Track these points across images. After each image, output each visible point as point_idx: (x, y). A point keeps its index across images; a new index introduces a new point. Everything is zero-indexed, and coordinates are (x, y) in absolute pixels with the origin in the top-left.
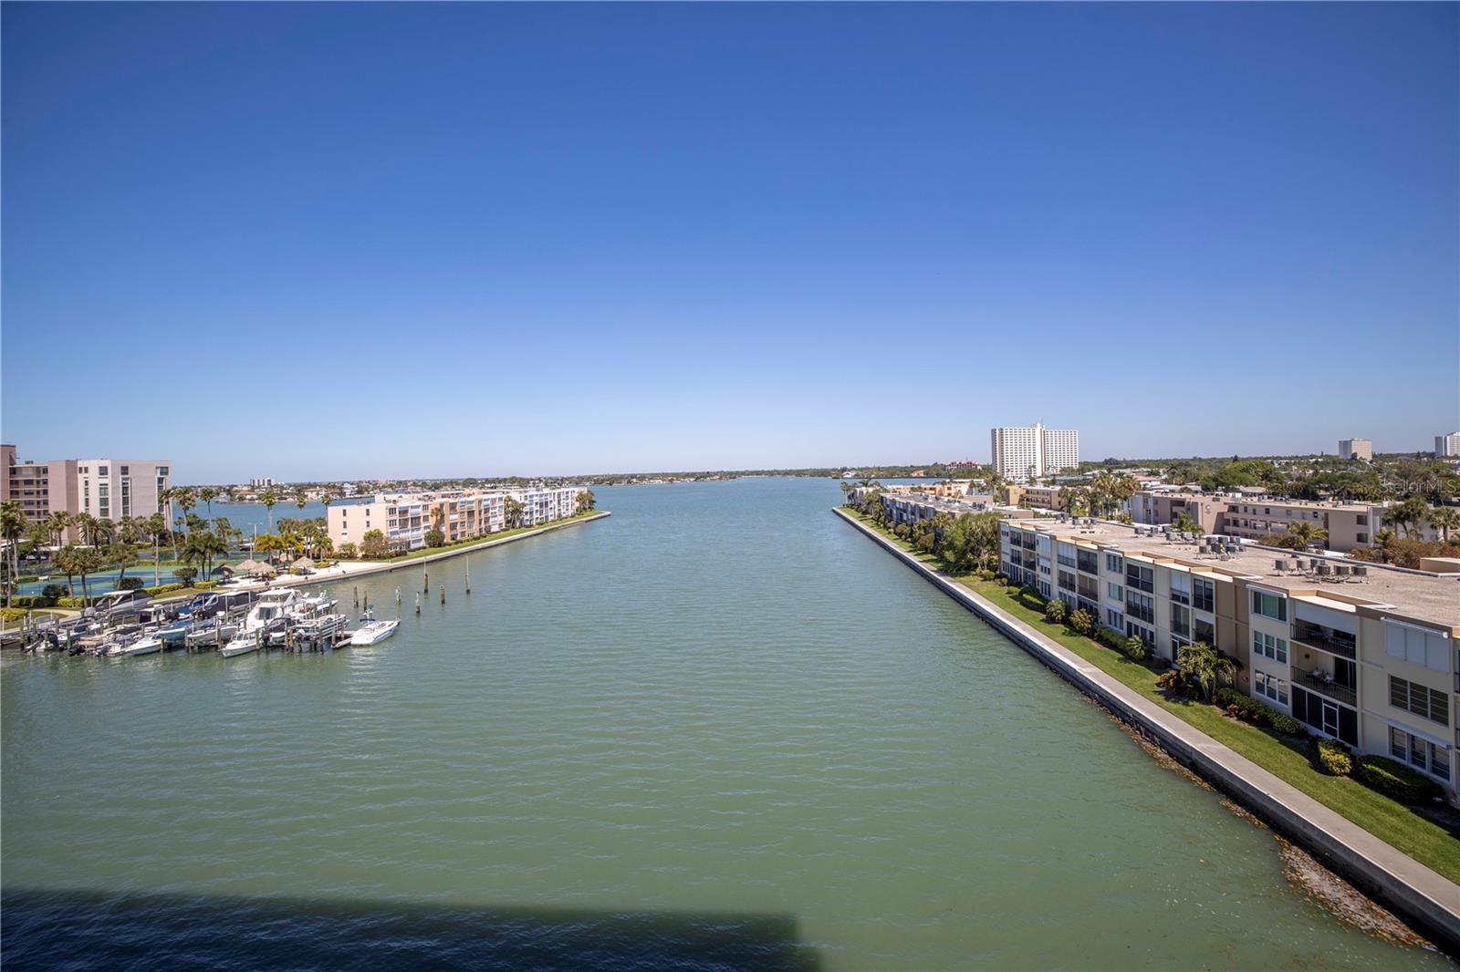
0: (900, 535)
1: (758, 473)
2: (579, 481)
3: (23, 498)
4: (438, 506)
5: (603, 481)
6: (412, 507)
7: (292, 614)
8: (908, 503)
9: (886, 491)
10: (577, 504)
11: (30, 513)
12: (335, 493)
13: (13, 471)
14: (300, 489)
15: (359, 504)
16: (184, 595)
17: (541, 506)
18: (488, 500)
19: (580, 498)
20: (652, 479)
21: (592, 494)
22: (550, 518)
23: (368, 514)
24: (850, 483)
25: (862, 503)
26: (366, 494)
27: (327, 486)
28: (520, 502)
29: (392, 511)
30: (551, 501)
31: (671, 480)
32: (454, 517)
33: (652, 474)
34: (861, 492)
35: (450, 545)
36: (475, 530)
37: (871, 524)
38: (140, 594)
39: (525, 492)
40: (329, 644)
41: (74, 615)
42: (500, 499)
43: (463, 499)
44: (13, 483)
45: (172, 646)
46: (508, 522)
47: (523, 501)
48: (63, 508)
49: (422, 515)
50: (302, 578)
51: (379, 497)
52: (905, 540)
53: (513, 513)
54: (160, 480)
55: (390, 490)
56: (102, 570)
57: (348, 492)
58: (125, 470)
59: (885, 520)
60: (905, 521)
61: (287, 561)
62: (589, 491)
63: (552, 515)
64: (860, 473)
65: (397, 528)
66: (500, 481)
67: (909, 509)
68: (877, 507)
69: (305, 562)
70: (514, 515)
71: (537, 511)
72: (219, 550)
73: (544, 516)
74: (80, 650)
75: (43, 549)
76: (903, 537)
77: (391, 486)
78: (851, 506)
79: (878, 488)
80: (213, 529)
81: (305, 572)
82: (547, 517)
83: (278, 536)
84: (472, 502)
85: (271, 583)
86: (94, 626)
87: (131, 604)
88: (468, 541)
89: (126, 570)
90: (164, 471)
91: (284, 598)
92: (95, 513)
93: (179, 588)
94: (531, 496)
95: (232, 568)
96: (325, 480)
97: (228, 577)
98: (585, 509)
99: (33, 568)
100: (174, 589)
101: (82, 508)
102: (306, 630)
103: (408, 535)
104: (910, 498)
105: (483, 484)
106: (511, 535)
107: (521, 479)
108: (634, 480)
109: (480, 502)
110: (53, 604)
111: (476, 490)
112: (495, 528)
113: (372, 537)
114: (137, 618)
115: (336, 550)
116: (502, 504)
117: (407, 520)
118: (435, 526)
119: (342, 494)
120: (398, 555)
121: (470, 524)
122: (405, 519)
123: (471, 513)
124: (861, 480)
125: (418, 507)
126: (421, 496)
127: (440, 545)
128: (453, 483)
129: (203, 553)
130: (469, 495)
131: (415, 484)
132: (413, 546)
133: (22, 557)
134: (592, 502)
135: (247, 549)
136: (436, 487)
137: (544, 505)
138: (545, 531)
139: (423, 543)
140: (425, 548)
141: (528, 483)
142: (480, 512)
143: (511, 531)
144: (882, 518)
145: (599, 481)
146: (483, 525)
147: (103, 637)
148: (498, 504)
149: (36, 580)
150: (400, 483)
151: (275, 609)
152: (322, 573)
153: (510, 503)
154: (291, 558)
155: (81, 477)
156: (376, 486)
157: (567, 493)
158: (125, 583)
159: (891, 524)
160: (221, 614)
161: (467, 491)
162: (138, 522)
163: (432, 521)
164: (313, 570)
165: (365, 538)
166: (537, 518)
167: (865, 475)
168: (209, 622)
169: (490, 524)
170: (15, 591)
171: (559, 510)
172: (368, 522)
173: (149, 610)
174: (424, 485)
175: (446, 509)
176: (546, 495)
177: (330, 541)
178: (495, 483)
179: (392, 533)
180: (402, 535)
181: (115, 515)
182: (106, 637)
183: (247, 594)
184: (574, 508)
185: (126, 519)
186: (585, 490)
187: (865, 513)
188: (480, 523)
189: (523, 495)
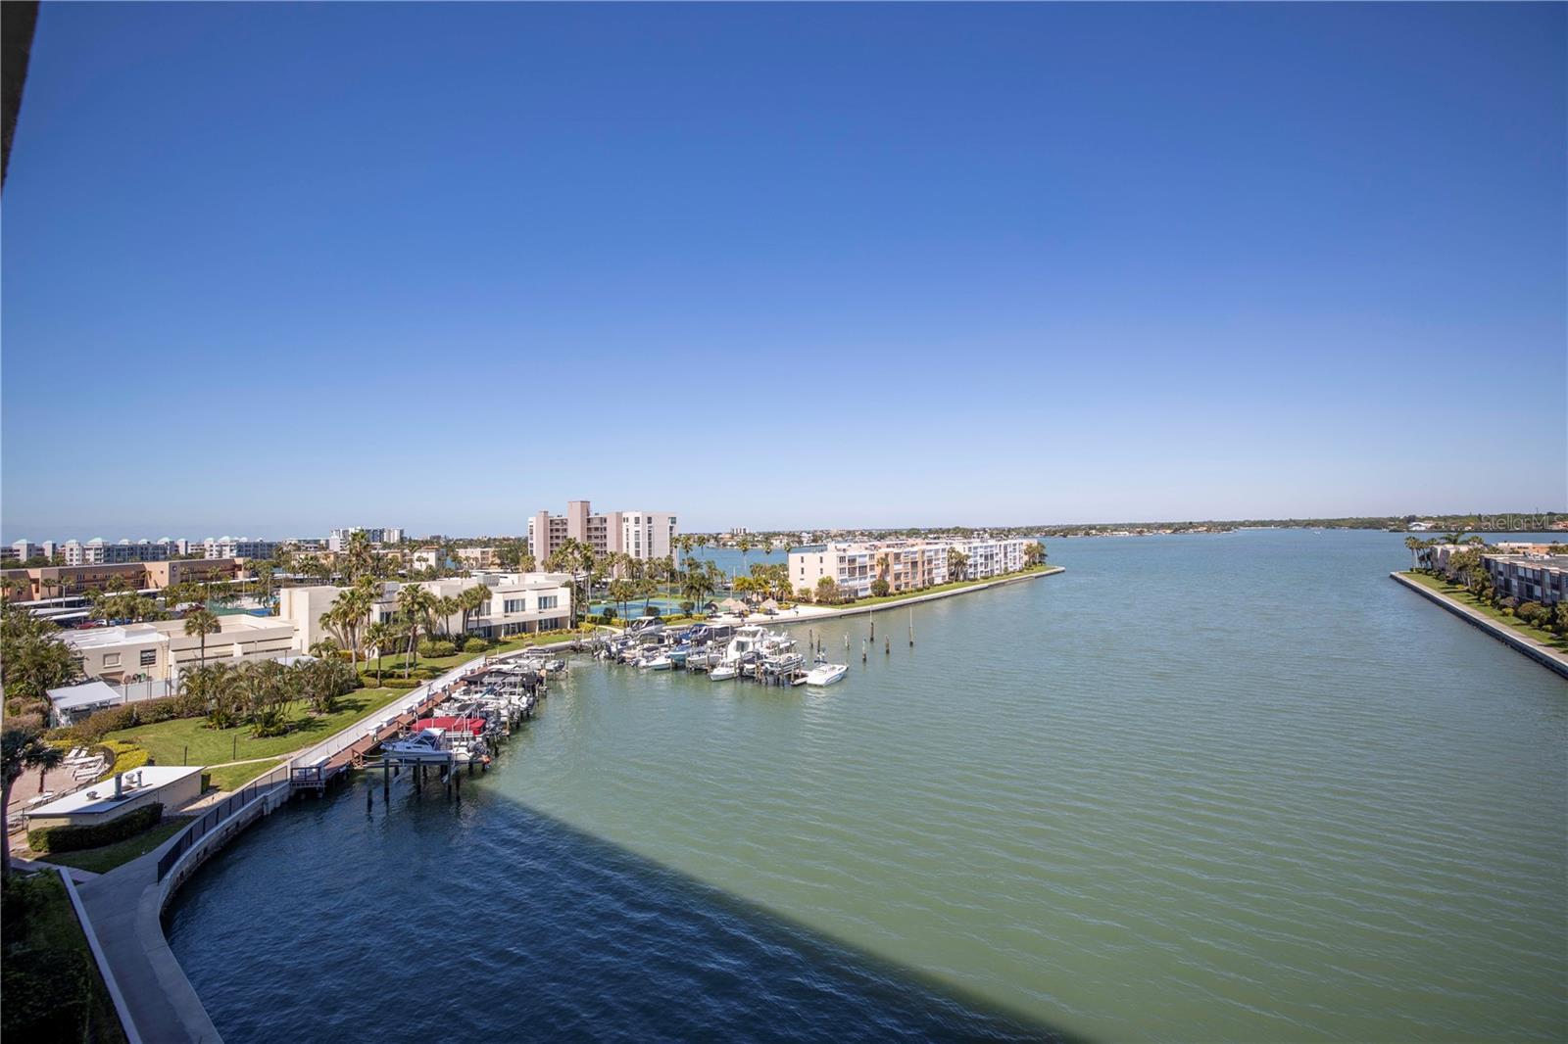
0: (1528, 619)
1: (1263, 524)
2: (1027, 532)
3: (594, 541)
4: (883, 556)
5: (1055, 533)
6: (860, 556)
7: (761, 650)
8: (1542, 571)
9: (1495, 550)
10: (1026, 558)
11: (597, 552)
12: (795, 541)
13: (589, 521)
14: (768, 537)
15: (814, 552)
16: (686, 624)
17: (986, 558)
18: (931, 551)
19: (1029, 551)
20: (1116, 530)
21: (1043, 547)
22: (996, 572)
23: (821, 562)
24: (1424, 538)
25: (1447, 567)
26: (820, 543)
27: (788, 535)
28: (964, 554)
29: (842, 559)
30: (997, 554)
31: (1141, 532)
32: (898, 568)
33: (1115, 525)
34: (1446, 553)
35: (894, 595)
36: (918, 581)
37: (1466, 599)
38: (658, 621)
39: (971, 543)
40: (787, 680)
41: (620, 632)
42: (944, 550)
43: (907, 550)
44: (589, 529)
45: (678, 666)
46: (951, 574)
47: (967, 553)
48: (614, 550)
49: (868, 564)
50: (768, 618)
51: (831, 546)
52: (1540, 628)
53: (956, 565)
54: (671, 528)
55: (840, 539)
56: (636, 599)
57: (805, 540)
58: (650, 520)
59: (1495, 594)
60: (1538, 598)
61: (758, 601)
62: (1039, 544)
63: (997, 569)
64: (1442, 523)
65: (846, 577)
66: (942, 531)
67: (1547, 580)
68: (1479, 574)
69: (771, 604)
70: (958, 567)
71: (981, 564)
72: (708, 588)
73: (989, 569)
74: (623, 660)
75: (604, 580)
76: (1535, 622)
77: (841, 535)
78: (1427, 572)
79: (1480, 546)
80: (704, 570)
81: (770, 612)
82: (992, 571)
83: (750, 578)
84: (916, 553)
85: (746, 619)
86: (631, 643)
87: (652, 628)
88: (912, 592)
89: (650, 600)
90: (673, 520)
91: (754, 634)
92: (632, 555)
93: (682, 618)
94: (975, 548)
95: (717, 605)
96: (786, 529)
97: (715, 612)
98: (1034, 563)
99: (598, 594)
100: (679, 618)
101: (625, 551)
102: (772, 665)
103: (856, 583)
104: (1548, 562)
105: (926, 534)
106: (954, 588)
107: (964, 529)
108: (1094, 532)
109: (923, 552)
110: (608, 623)
111: (919, 541)
112: (938, 580)
113: (825, 583)
114: (656, 640)
115: (795, 594)
116: (946, 555)
117: (855, 568)
118: (881, 575)
119: (800, 542)
120: (847, 602)
121: (914, 575)
122: (853, 567)
123: (914, 564)
124: (1443, 535)
125: (865, 556)
126: (867, 545)
127: (885, 595)
128: (897, 533)
129: (698, 590)
130: (913, 545)
131: (862, 534)
132: (860, 594)
133: (593, 586)
134: (1043, 556)
135: (728, 589)
136: (881, 537)
137: (988, 557)
138: (991, 586)
139: (869, 592)
140: (871, 597)
141: (972, 533)
142: (923, 563)
143: (955, 584)
144: (1489, 592)
145: (1051, 532)
146: (926, 577)
147: (635, 653)
148: (941, 555)
149: (600, 603)
150: (849, 532)
151: (747, 643)
152: (785, 615)
153: (953, 554)
154: (760, 599)
155: (624, 524)
156: (828, 535)
157: (1015, 545)
158: (651, 611)
159: (1509, 601)
160: (710, 643)
161: (911, 541)
162: (657, 562)
163: (878, 570)
164: (777, 611)
165: (819, 585)
166: (982, 572)
167: (1451, 527)
168: (702, 648)
169: (934, 575)
170: (589, 611)
171: (1006, 563)
172: (822, 569)
173: (662, 634)
174: (870, 534)
175: (891, 559)
176: (991, 547)
177: (790, 586)
178: (939, 533)
179: (843, 581)
180: (851, 583)
181: (643, 557)
182: (637, 652)
183: (727, 628)
184: (1023, 562)
185: (650, 559)
186: (1034, 542)
187: (1453, 582)
188: (924, 574)
189: (966, 547)
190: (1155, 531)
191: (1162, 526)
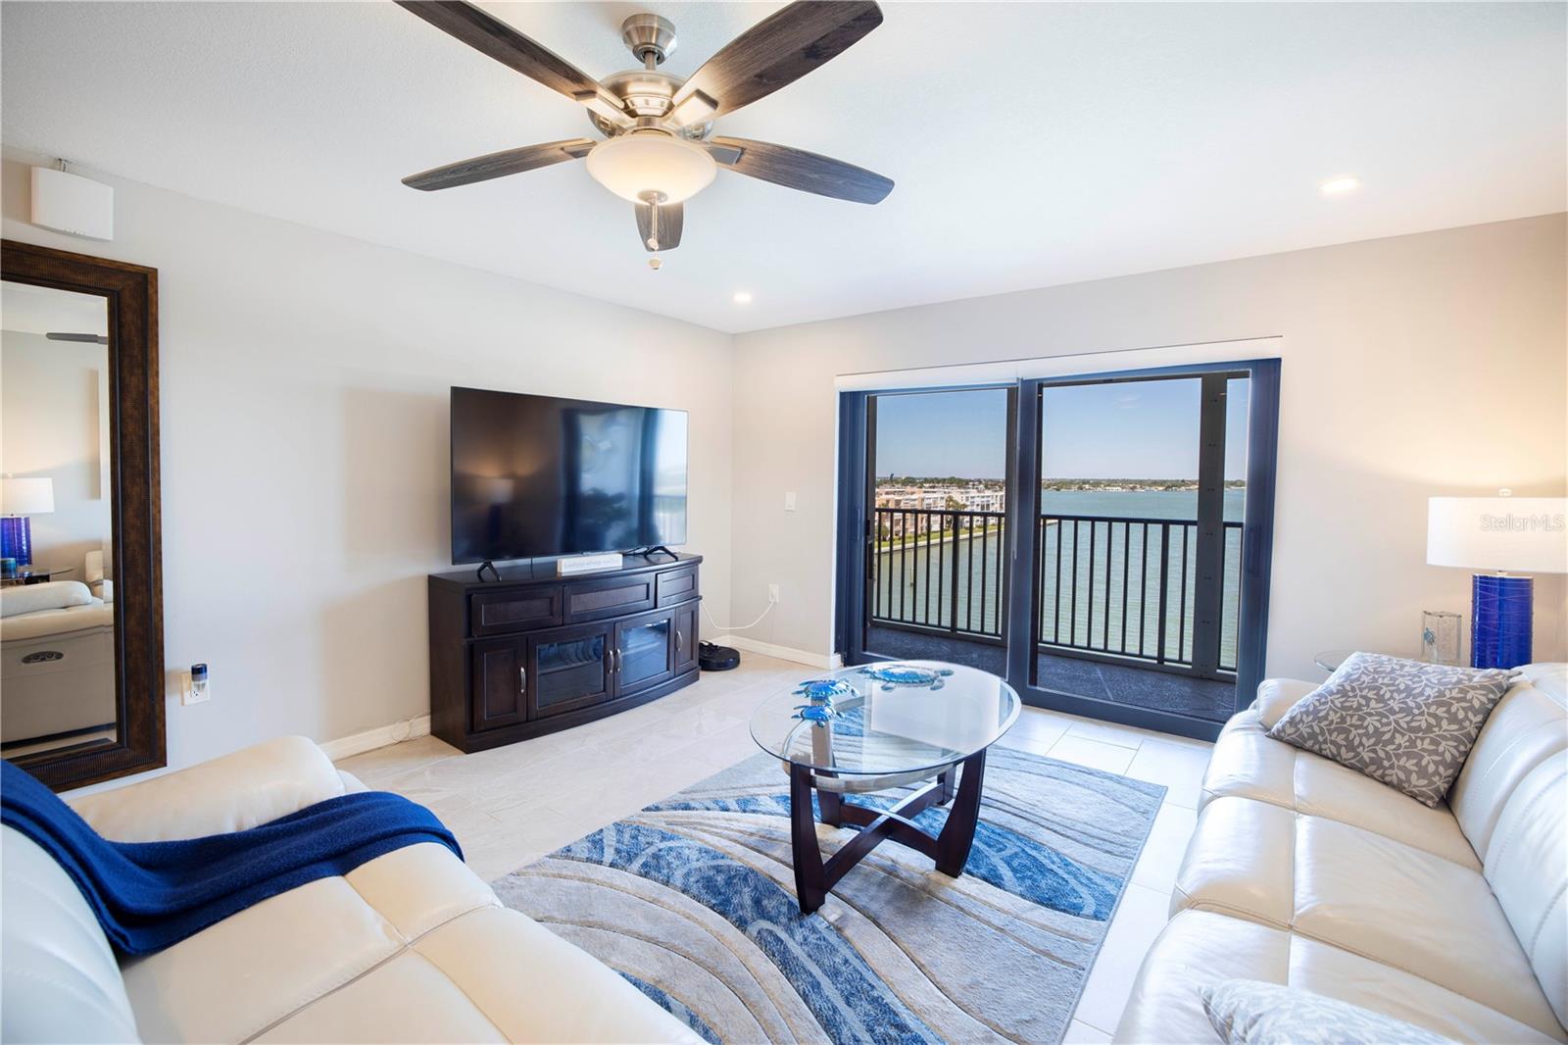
4: (885, 502)
17: (982, 507)
18: (930, 499)
20: (1109, 485)
28: (962, 504)
30: (993, 505)
31: (1134, 488)
33: (1109, 480)
39: (967, 493)
42: (942, 498)
43: (907, 497)
46: (950, 525)
47: (964, 502)
66: (938, 481)
84: (915, 501)
94: (972, 498)
105: (922, 483)
107: (960, 479)
108: (1087, 486)
109: (923, 500)
111: (916, 489)
112: (936, 527)
116: (944, 504)
128: (893, 481)
130: (912, 493)
137: (985, 508)
141: (968, 483)
148: (940, 504)
153: (951, 504)
161: (909, 489)
169: (933, 525)
175: (892, 506)
176: (988, 497)
178: (935, 482)
189: (964, 496)
190: (1148, 488)
191: (1155, 483)
